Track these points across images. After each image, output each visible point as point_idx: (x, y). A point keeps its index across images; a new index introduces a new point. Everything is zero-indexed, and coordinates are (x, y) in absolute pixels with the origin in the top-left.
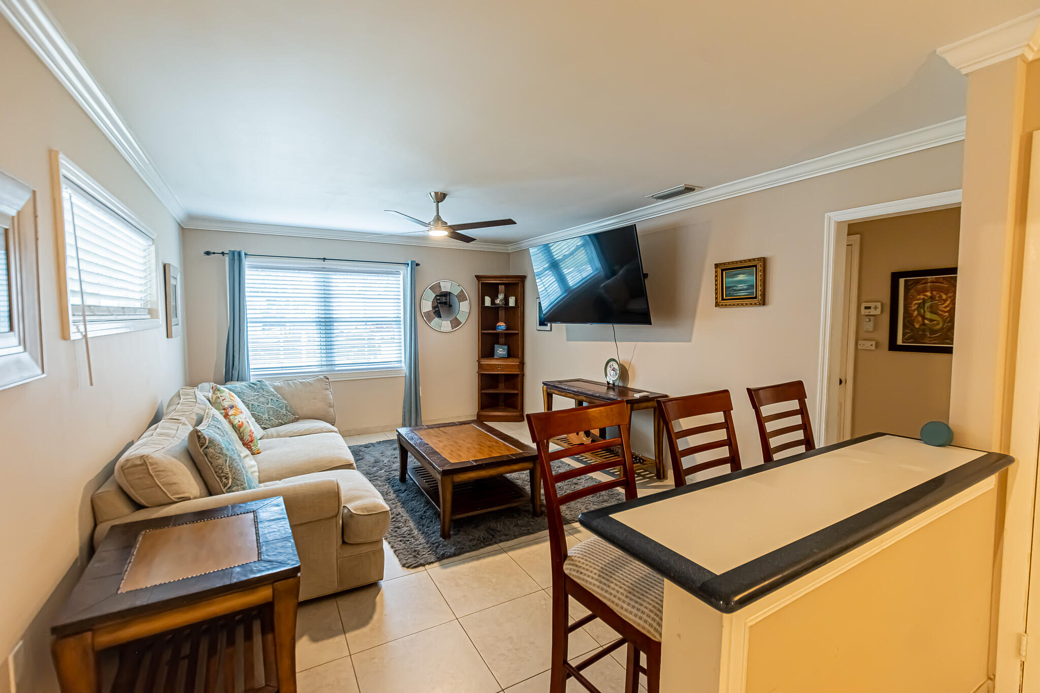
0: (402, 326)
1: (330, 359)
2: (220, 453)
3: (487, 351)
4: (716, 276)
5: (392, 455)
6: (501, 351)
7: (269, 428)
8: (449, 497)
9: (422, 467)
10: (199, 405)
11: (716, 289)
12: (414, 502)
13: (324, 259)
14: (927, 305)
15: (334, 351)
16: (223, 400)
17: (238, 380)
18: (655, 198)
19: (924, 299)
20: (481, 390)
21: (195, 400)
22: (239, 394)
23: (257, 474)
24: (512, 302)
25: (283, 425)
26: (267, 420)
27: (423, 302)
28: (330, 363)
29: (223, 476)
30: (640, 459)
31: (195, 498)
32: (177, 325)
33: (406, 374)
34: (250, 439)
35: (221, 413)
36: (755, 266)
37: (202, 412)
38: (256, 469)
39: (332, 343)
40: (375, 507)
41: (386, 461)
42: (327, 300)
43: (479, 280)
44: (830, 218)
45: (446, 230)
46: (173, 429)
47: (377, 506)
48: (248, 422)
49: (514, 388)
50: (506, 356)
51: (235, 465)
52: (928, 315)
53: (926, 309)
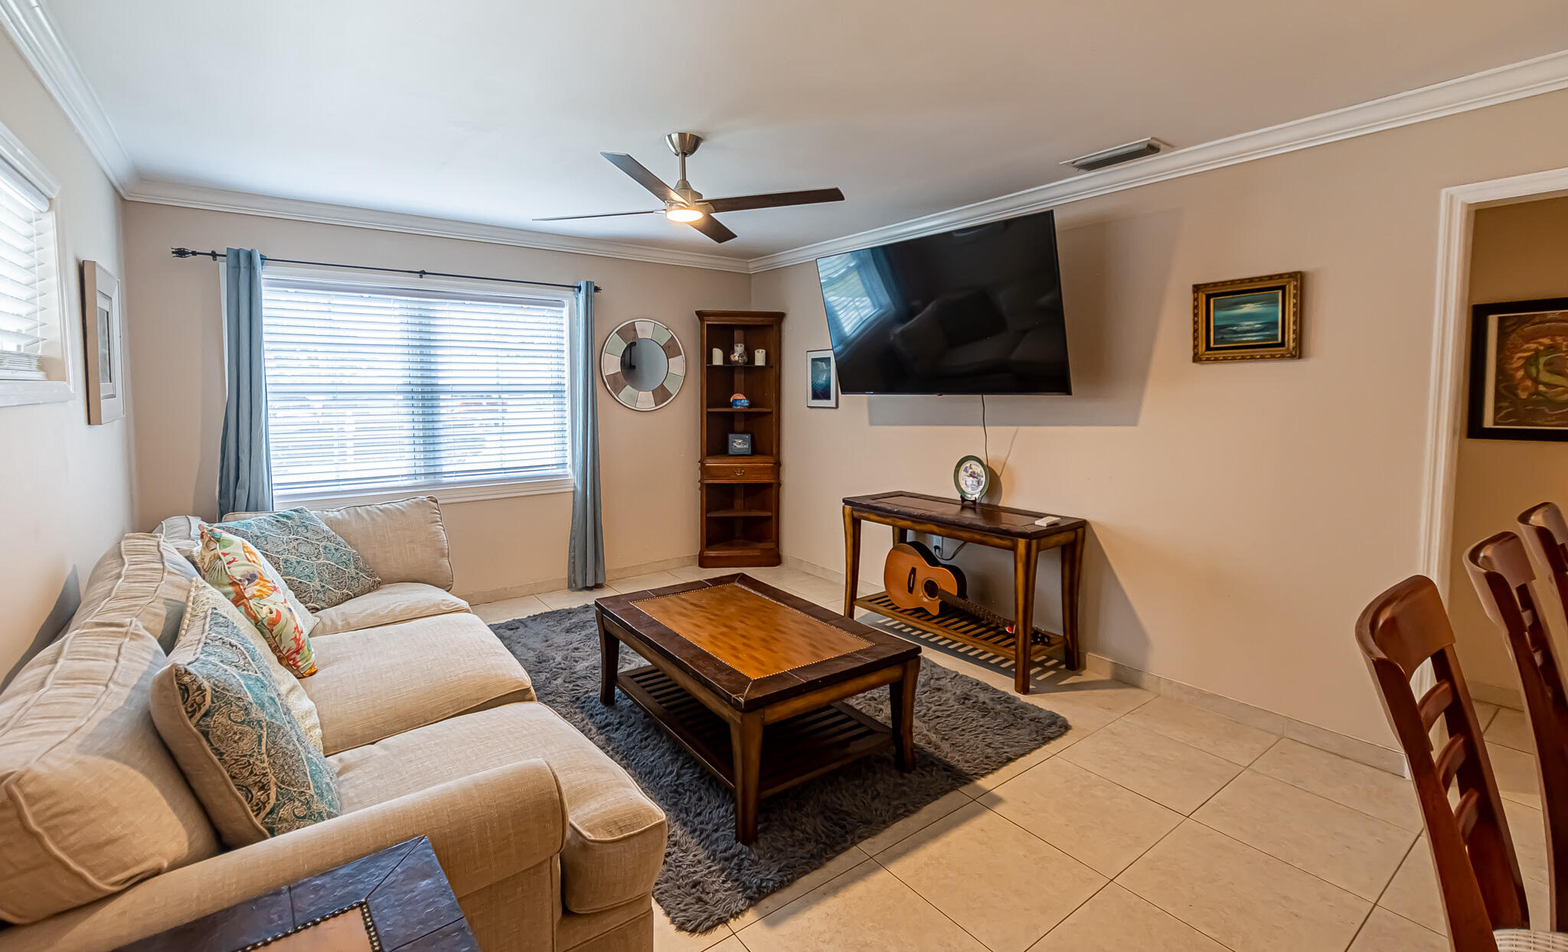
0: (567, 401)
1: (432, 462)
2: (242, 723)
3: (715, 444)
4: (1196, 307)
5: (567, 645)
6: (739, 443)
7: (322, 608)
8: (754, 754)
9: (657, 670)
10: (171, 577)
11: (1195, 331)
12: (646, 753)
13: (422, 273)
14: (1542, 360)
15: (441, 447)
16: (228, 563)
17: (247, 510)
18: (1077, 167)
19: (1537, 351)
20: (707, 512)
21: (160, 566)
22: (255, 540)
23: (319, 731)
24: (760, 358)
25: (352, 598)
26: (319, 592)
27: (606, 356)
28: (432, 470)
29: (251, 784)
30: (1044, 636)
31: (174, 866)
32: (114, 396)
33: (575, 487)
34: (294, 646)
35: (226, 594)
36: (1283, 288)
37: (179, 595)
38: (315, 719)
39: (436, 433)
40: (635, 816)
41: (558, 659)
42: (426, 351)
43: (702, 320)
44: (1452, 197)
45: (699, 209)
46: (107, 656)
47: (638, 815)
48: (290, 610)
49: (764, 507)
50: (750, 453)
51: (283, 743)
52: (1545, 377)
53: (1541, 367)
